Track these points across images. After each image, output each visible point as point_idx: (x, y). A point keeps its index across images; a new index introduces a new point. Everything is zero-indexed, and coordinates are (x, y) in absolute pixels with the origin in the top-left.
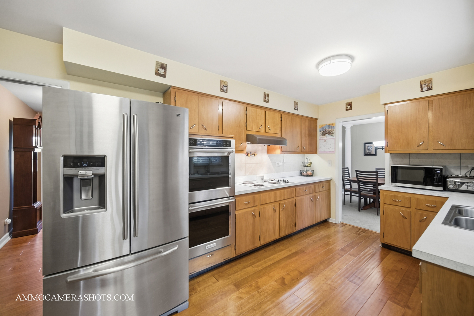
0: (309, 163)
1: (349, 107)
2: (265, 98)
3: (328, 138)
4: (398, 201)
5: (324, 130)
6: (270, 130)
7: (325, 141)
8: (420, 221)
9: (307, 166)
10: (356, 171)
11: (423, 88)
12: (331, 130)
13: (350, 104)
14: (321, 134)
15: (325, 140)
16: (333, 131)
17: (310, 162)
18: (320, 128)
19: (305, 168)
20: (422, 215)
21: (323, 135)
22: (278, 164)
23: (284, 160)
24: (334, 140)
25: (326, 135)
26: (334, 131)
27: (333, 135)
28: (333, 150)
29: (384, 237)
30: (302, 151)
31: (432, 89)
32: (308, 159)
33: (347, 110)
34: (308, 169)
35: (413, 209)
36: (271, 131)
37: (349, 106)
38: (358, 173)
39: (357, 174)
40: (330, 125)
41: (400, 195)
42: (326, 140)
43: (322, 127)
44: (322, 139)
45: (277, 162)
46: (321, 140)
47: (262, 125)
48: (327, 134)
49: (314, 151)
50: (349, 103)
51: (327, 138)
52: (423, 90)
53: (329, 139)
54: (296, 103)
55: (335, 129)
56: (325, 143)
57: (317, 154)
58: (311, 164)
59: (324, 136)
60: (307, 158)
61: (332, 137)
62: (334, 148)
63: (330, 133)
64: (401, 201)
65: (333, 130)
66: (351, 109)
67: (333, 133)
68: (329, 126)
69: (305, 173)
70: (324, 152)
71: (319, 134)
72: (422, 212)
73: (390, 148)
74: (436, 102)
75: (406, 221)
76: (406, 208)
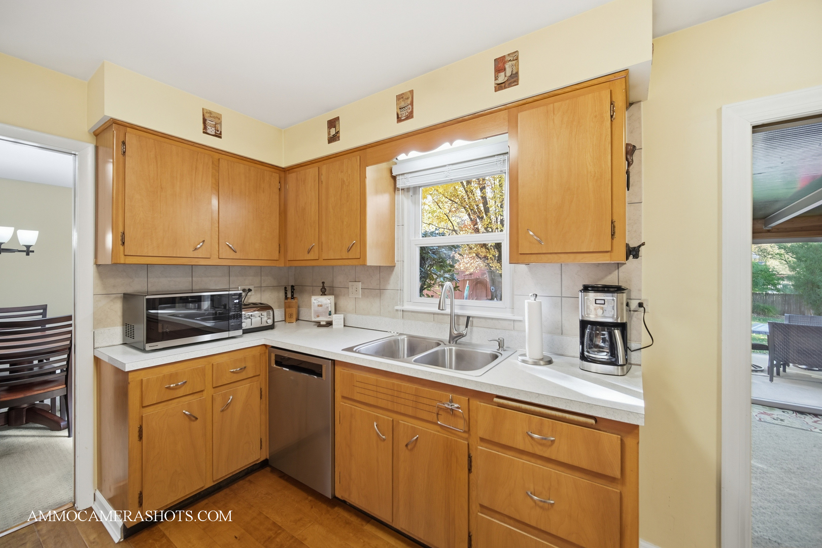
4: (177, 385)
8: (222, 411)
11: (208, 127)
20: (225, 397)
31: (221, 137)
35: (209, 392)
41: (181, 367)
52: (209, 132)
64: (183, 383)
72: (223, 390)
73: (130, 247)
74: (224, 164)
75: (196, 425)
76: (195, 396)
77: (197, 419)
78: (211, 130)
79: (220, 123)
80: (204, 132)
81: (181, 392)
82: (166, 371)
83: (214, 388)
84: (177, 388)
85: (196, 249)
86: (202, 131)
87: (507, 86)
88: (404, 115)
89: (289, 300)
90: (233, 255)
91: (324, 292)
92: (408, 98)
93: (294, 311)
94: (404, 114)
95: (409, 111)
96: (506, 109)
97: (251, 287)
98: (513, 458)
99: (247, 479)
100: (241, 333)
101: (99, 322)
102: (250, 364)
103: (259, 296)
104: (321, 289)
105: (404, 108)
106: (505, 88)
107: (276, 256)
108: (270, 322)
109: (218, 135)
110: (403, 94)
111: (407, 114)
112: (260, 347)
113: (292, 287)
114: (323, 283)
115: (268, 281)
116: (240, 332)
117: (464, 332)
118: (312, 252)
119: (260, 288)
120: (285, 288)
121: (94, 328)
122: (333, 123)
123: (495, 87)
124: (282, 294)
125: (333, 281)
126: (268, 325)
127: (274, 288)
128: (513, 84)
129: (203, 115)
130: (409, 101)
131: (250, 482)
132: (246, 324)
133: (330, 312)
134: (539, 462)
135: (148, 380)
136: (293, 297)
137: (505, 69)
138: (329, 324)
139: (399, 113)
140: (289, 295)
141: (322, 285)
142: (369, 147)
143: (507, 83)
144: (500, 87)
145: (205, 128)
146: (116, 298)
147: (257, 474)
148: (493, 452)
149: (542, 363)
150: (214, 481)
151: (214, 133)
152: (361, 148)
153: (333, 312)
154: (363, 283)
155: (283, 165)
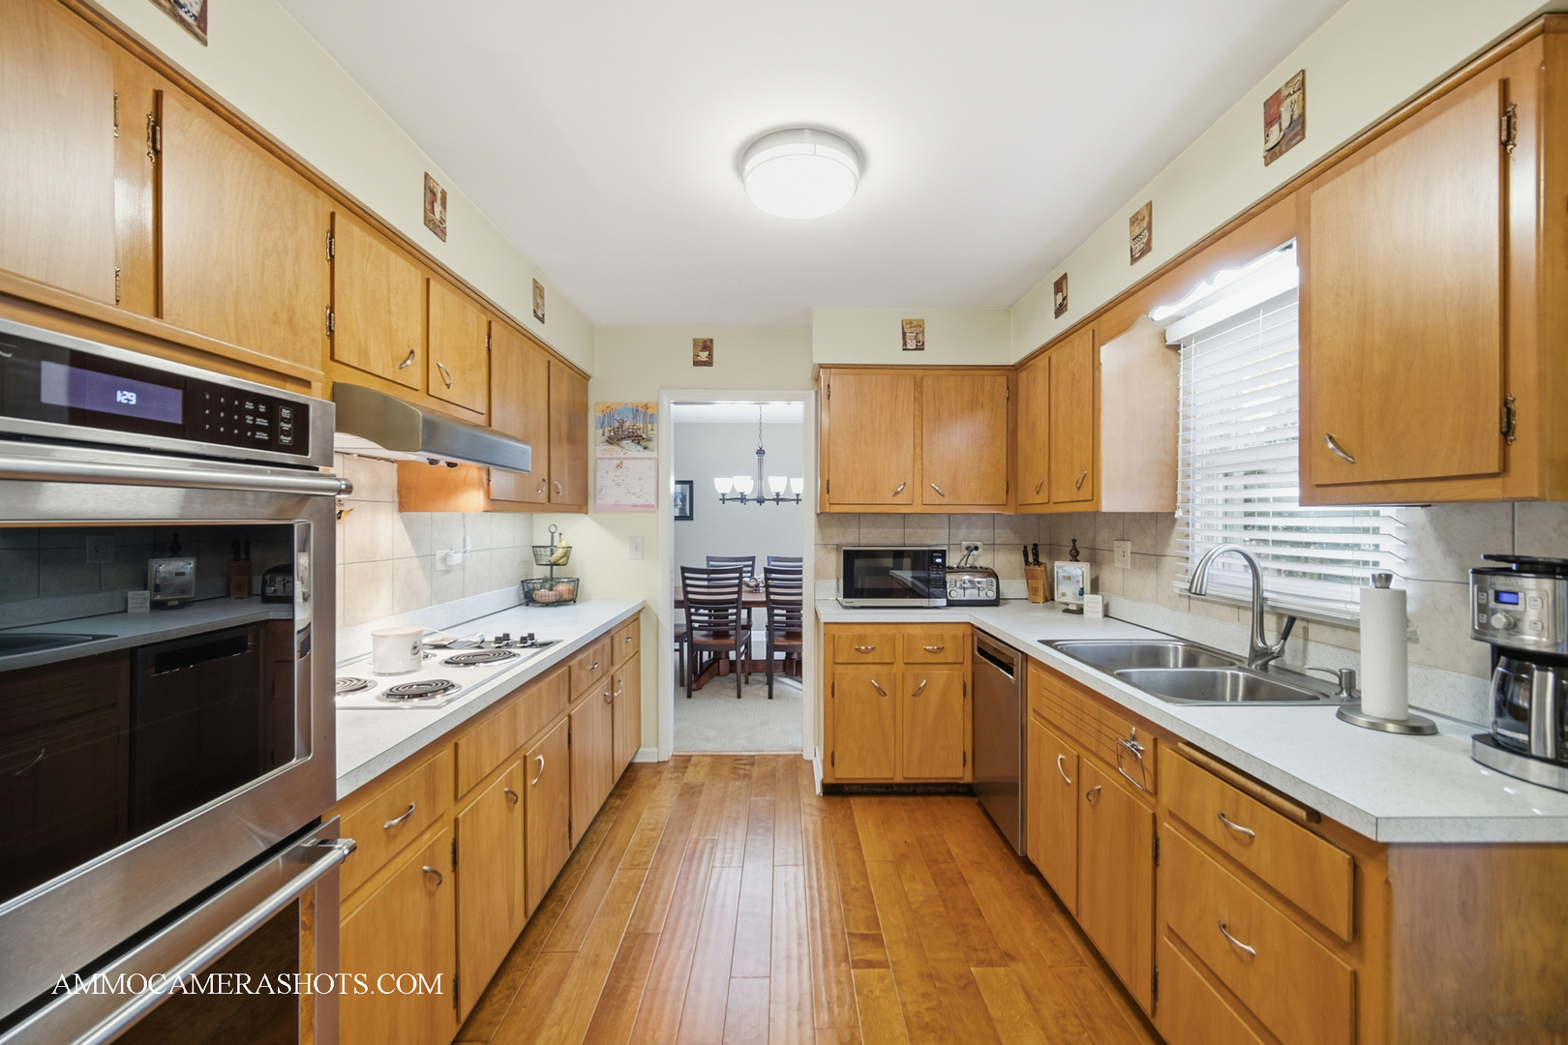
0: (559, 553)
1: (704, 356)
2: (429, 207)
3: (630, 454)
4: (867, 649)
5: (617, 425)
6: (448, 386)
7: (619, 466)
8: (914, 695)
9: (552, 565)
10: (684, 570)
11: (908, 341)
12: (641, 425)
13: (707, 346)
14: (605, 438)
15: (619, 462)
16: (650, 432)
17: (564, 544)
18: (601, 415)
19: (544, 572)
20: (917, 678)
21: (611, 441)
22: (444, 559)
23: (468, 538)
24: (652, 464)
25: (624, 443)
26: (655, 432)
27: (650, 445)
28: (652, 501)
29: (833, 764)
30: (552, 500)
31: (923, 349)
32: (556, 536)
33: (696, 363)
34: (554, 576)
35: (899, 667)
36: (451, 395)
37: (704, 352)
38: (687, 575)
39: (684, 578)
40: (640, 408)
41: (870, 630)
42: (624, 461)
43: (609, 413)
44: (608, 456)
45: (440, 553)
46: (603, 459)
47: (412, 352)
48: (629, 442)
49: (580, 503)
50: (705, 341)
51: (627, 456)
52: (909, 347)
53: (635, 459)
54: (538, 290)
55: (655, 426)
56: (619, 472)
57: (587, 513)
58: (567, 555)
59: (615, 448)
60: (553, 529)
61: (647, 454)
62: (653, 490)
63: (637, 439)
64: (873, 649)
65: (650, 426)
66: (709, 363)
67: (649, 440)
68: (636, 412)
69: (543, 594)
70: (617, 508)
71: (595, 435)
72: (917, 669)
73: (835, 496)
74: (928, 383)
75: (886, 701)
76: (885, 667)
77: (885, 694)
78: (911, 344)
79: (923, 332)
80: (904, 350)
81: (869, 658)
82: (857, 630)
83: (905, 663)
84: (867, 651)
85: (896, 493)
86: (901, 348)
87: (1284, 148)
88: (1138, 250)
89: (1032, 567)
90: (938, 500)
91: (1075, 557)
92: (1142, 220)
93: (1040, 584)
94: (1139, 246)
95: (1145, 240)
96: (1291, 192)
97: (978, 544)
98: (1207, 857)
99: (947, 798)
100: (945, 604)
101: (819, 574)
102: (949, 645)
103: (989, 557)
104: (1070, 552)
105: (1140, 235)
106: (1282, 153)
107: (1002, 499)
108: (992, 595)
109: (920, 348)
110: (1137, 213)
111: (1142, 246)
112: (963, 626)
113: (1035, 545)
114: (1074, 541)
115: (1004, 535)
116: (943, 602)
117: (1276, 648)
118: (1041, 493)
119: (993, 546)
120: (1025, 547)
121: (815, 578)
122: (1060, 286)
123: (1264, 157)
124: (1020, 557)
125: (1094, 539)
126: (987, 598)
127: (1009, 546)
128: (1294, 142)
129: (903, 328)
130: (1145, 224)
131: (949, 803)
132: (956, 594)
133: (1082, 589)
134: (1240, 874)
135: (839, 636)
136: (1037, 563)
137: (1279, 117)
138: (1080, 611)
139: (1133, 247)
140: (1031, 559)
141: (1072, 544)
142: (1104, 313)
143: (1283, 143)
144: (1273, 154)
145: (905, 344)
146: (832, 549)
147: (960, 798)
148: (1182, 837)
149: (1391, 727)
150: (905, 778)
151: (914, 347)
152: (1093, 317)
153: (1087, 588)
154: (1133, 543)
155: (1012, 362)
